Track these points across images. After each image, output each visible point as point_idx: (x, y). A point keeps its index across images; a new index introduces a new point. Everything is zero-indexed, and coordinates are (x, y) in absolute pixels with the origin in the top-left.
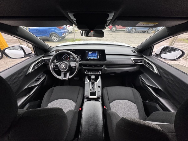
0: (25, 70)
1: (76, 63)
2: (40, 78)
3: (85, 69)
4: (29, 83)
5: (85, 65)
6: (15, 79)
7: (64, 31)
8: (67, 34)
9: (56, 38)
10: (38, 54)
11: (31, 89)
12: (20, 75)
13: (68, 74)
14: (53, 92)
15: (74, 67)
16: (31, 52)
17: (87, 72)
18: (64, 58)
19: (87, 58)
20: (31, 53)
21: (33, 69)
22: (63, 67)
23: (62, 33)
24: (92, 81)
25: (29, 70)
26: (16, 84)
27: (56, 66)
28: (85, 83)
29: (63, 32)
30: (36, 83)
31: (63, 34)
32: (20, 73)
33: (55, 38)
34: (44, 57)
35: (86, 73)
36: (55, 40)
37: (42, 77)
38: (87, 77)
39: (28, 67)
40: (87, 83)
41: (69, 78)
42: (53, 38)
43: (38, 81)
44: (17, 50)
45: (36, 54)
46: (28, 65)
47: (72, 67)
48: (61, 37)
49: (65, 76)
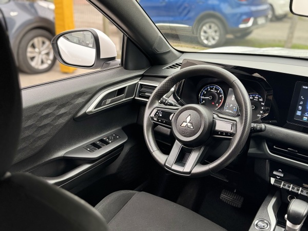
0: (81, 100)
1: (237, 119)
2: (107, 143)
3: (276, 165)
4: (75, 144)
5: (278, 144)
6: (47, 116)
7: (253, 8)
8: (261, 21)
9: (216, 32)
10: (130, 65)
11: (71, 163)
12: (63, 111)
13: (194, 157)
14: (126, 207)
15: (227, 134)
16: (115, 55)
17: (282, 179)
18: (204, 95)
19: (299, 113)
20: (113, 59)
21: (99, 105)
22: (184, 124)
23: (242, 14)
24: (288, 224)
25: (86, 106)
26: (43, 132)
27: (166, 115)
28: (256, 222)
29: (246, 14)
30: (91, 151)
31: (247, 21)
32: (63, 106)
33: (211, 32)
34: (142, 77)
35: (273, 180)
36: (207, 39)
37: (115, 139)
38: (273, 200)
39: (89, 96)
40: (261, 224)
41: (194, 171)
42: (205, 32)
43: (99, 147)
44: (87, 45)
45: (125, 65)
46: (90, 89)
47: (217, 132)
48: (232, 32)
49: (181, 159)
